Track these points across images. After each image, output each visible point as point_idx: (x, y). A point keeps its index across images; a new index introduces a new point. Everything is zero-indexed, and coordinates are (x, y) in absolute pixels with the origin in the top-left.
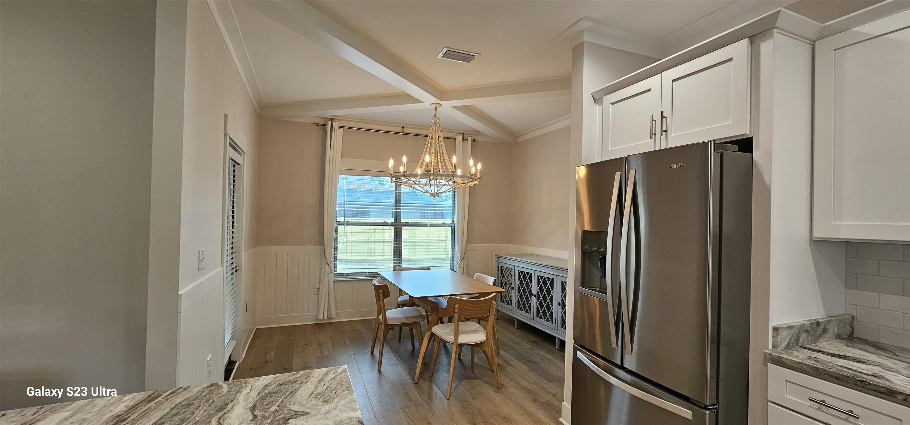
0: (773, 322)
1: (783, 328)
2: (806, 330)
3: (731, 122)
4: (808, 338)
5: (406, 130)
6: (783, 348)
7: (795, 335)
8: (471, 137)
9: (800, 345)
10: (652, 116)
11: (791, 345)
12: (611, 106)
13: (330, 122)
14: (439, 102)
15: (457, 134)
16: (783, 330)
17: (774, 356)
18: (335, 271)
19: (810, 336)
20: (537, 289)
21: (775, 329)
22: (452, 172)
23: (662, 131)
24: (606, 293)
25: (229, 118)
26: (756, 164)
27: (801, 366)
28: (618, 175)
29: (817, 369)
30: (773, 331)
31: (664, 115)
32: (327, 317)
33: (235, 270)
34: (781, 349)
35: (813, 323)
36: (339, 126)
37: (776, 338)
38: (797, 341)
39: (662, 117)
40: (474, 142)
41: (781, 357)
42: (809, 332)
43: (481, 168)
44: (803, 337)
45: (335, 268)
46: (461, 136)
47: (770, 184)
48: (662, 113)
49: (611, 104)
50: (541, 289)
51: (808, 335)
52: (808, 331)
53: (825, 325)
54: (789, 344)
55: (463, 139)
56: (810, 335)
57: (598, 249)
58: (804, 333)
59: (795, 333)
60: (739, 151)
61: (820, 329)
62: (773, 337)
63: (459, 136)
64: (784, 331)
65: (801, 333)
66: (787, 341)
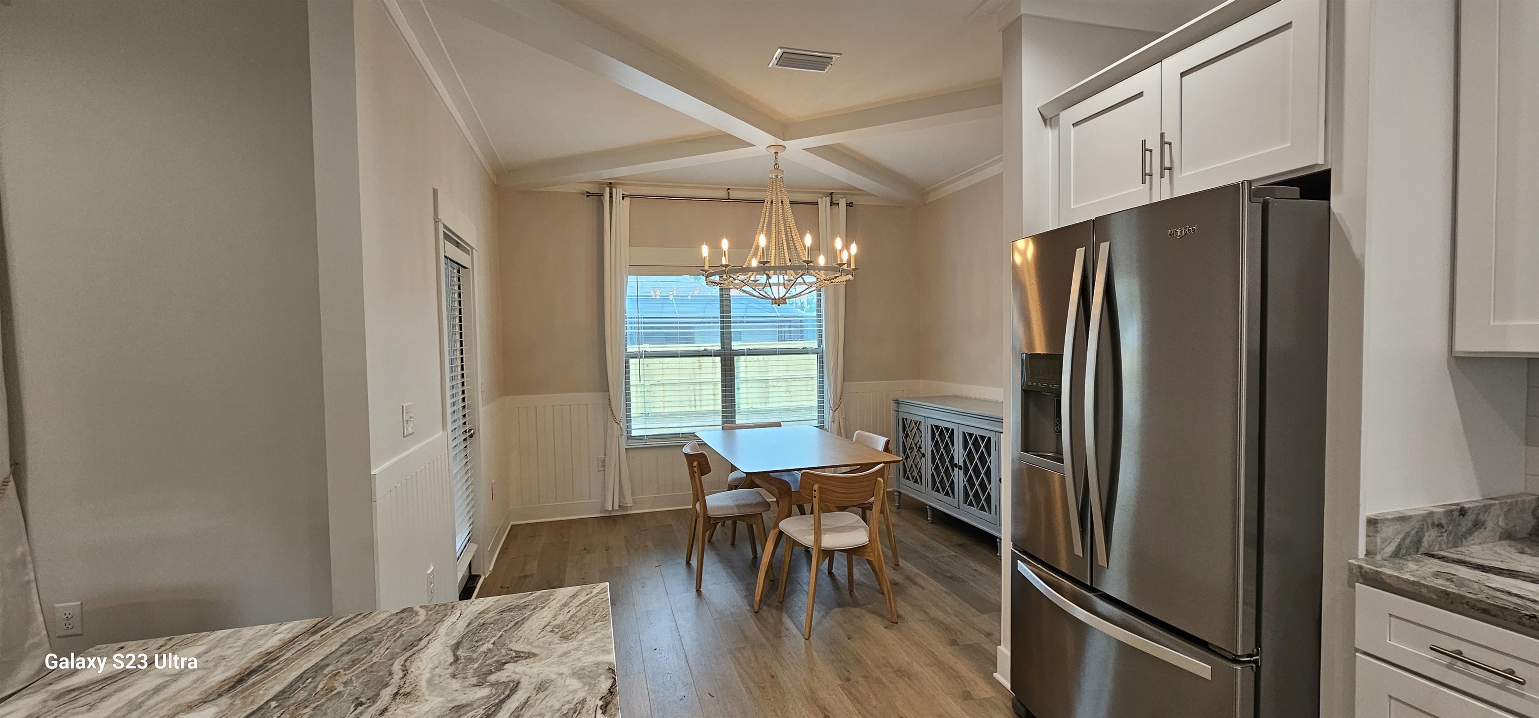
0: (1367, 510)
1: (1387, 519)
2: (1436, 522)
3: (1289, 145)
4: (1439, 539)
5: (733, 195)
6: (1385, 556)
7: (1413, 532)
8: (845, 199)
9: (1422, 550)
10: (1144, 142)
11: (1403, 551)
12: (1073, 130)
13: (608, 189)
14: (781, 142)
15: (821, 195)
16: (1388, 523)
17: (1368, 570)
18: (629, 432)
19: (1446, 534)
20: (963, 456)
21: (1372, 523)
22: (804, 261)
23: (1163, 168)
24: (1061, 461)
25: (440, 195)
26: (1335, 218)
27: (1417, 588)
28: (1080, 253)
29: (1448, 594)
30: (1367, 526)
31: (1166, 140)
32: (620, 506)
33: (468, 434)
34: (1382, 558)
35: (1452, 511)
36: (623, 194)
37: (1371, 539)
38: (1417, 543)
39: (1163, 143)
40: (851, 206)
41: (1380, 572)
42: (1443, 527)
43: (857, 252)
44: (1430, 536)
45: (629, 427)
46: (828, 199)
47: (1363, 256)
48: (1162, 135)
49: (1073, 125)
50: (970, 455)
51: (1442, 532)
52: (1440, 526)
53: (1478, 514)
54: (1399, 548)
55: (831, 203)
56: (1446, 531)
57: (1048, 385)
58: (1433, 528)
59: (1412, 529)
60: (1301, 198)
61: (1468, 521)
62: (1368, 536)
63: (824, 198)
64: (1388, 527)
65: (1425, 528)
66: (1396, 544)
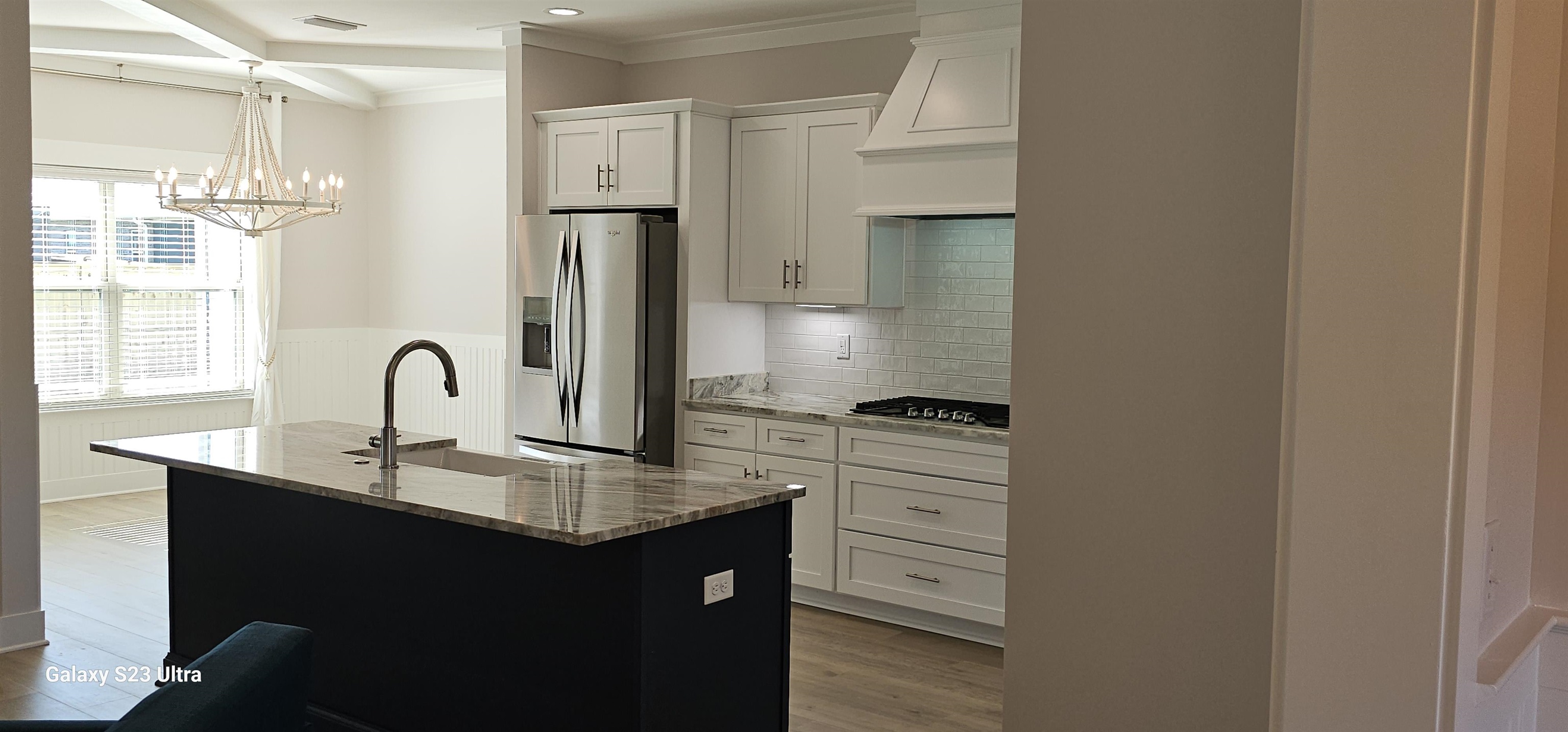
0: (689, 377)
1: (697, 379)
2: (720, 382)
3: (663, 193)
4: (721, 390)
7: (709, 386)
10: (599, 165)
11: (705, 395)
16: (697, 381)
17: (687, 402)
19: (724, 388)
21: (692, 381)
23: (609, 185)
24: (551, 368)
26: (679, 235)
27: (702, 405)
28: (561, 235)
30: (690, 383)
31: (610, 168)
34: (696, 397)
35: (727, 377)
37: (691, 389)
38: (711, 391)
41: (691, 402)
44: (717, 388)
48: (608, 165)
51: (722, 387)
52: (721, 384)
53: (739, 379)
54: (702, 394)
58: (718, 385)
60: (667, 220)
61: (734, 382)
64: (698, 383)
65: (714, 385)
66: (702, 391)
